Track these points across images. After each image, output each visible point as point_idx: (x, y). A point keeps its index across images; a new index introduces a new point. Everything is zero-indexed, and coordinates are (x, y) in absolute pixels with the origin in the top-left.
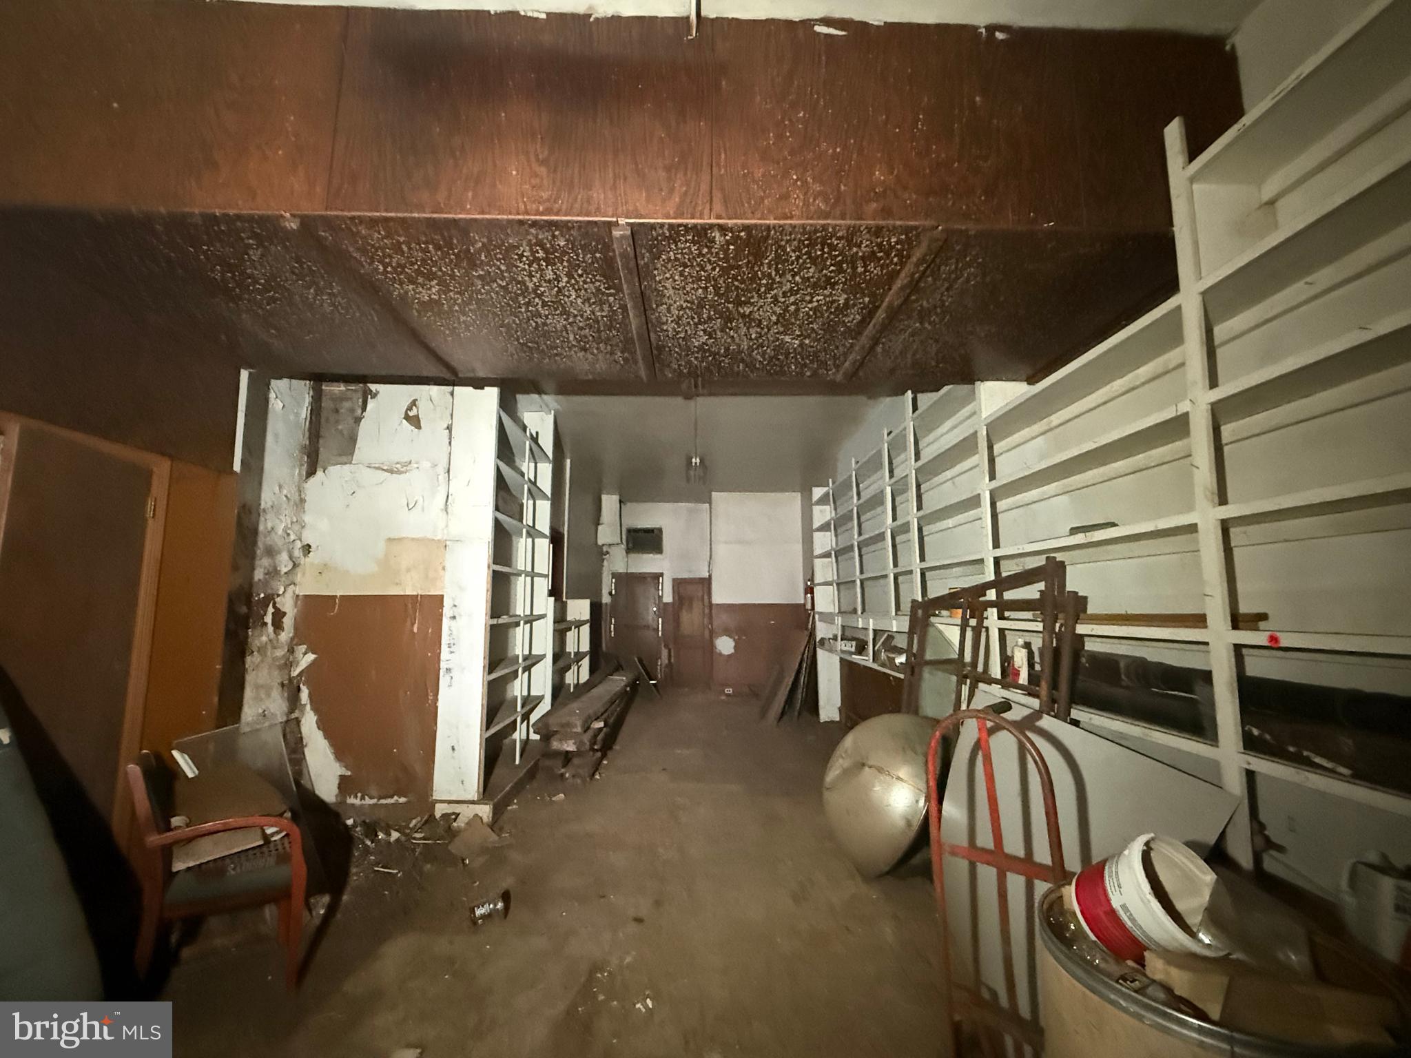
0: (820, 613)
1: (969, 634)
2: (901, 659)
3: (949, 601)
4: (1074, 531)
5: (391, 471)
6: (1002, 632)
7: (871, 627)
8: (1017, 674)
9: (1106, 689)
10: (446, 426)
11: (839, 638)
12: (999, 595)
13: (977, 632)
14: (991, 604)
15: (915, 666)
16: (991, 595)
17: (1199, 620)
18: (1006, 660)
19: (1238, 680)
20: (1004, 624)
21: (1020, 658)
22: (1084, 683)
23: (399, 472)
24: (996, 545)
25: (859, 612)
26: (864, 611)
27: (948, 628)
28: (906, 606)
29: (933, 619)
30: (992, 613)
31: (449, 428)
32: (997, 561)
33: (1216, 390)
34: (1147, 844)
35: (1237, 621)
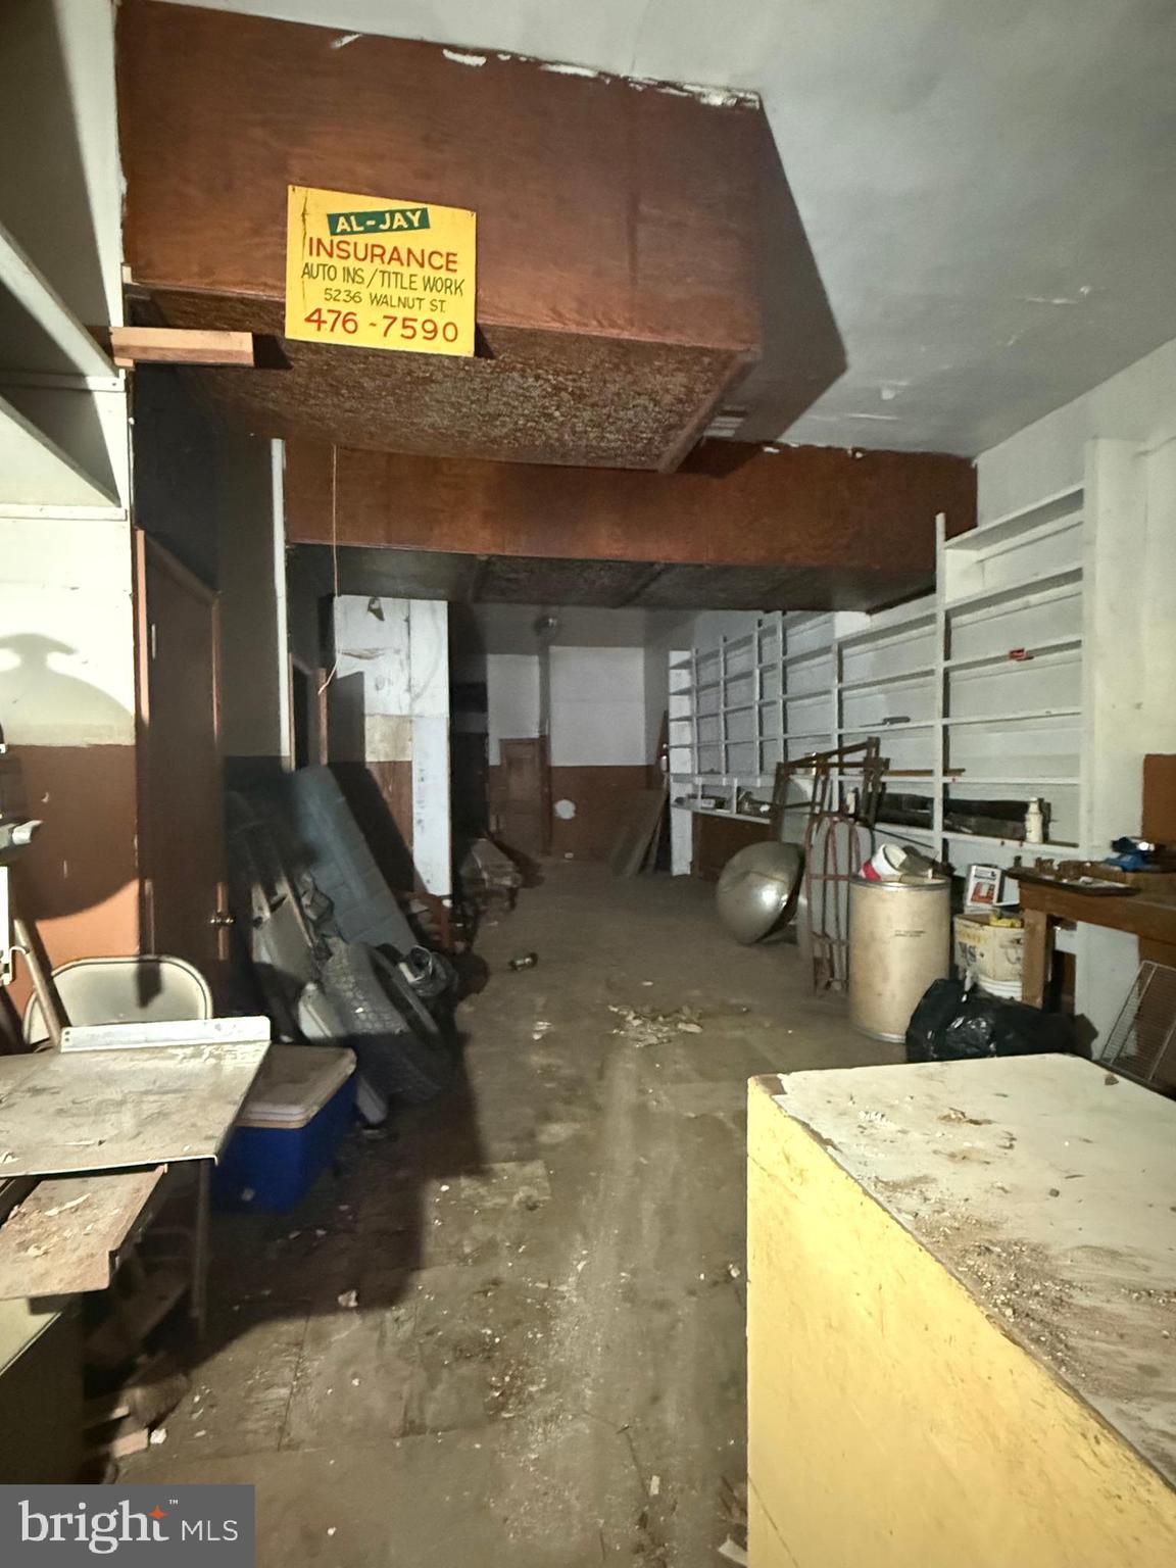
0: (675, 775)
1: (820, 787)
2: (765, 808)
3: (805, 763)
4: (886, 721)
5: (360, 657)
6: (841, 783)
7: (736, 786)
8: (848, 808)
9: (894, 813)
10: (405, 618)
11: (700, 797)
12: (841, 758)
13: (825, 784)
14: (834, 765)
15: (777, 812)
16: (835, 759)
17: (930, 773)
18: (842, 800)
19: (944, 803)
20: (842, 778)
21: (850, 799)
22: (884, 811)
23: (368, 658)
24: (841, 726)
25: (724, 772)
26: (727, 772)
27: (804, 783)
28: (771, 767)
29: (792, 777)
30: (835, 771)
31: (408, 620)
32: (840, 737)
33: (949, 661)
34: (884, 849)
35: (946, 772)
